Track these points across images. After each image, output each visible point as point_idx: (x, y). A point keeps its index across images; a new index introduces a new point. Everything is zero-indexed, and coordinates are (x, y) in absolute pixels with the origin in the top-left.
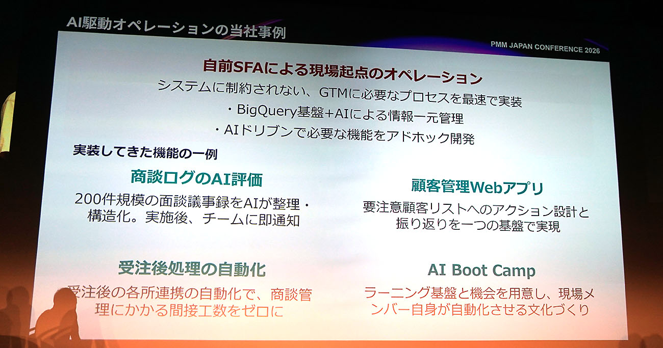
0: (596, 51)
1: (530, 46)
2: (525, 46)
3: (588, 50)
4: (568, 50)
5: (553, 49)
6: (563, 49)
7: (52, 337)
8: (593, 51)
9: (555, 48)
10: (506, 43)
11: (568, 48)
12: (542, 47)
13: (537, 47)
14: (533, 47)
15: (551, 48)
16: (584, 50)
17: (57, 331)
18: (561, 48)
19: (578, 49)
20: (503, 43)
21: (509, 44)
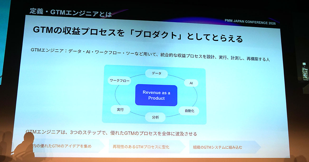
0: (274, 24)
1: (243, 21)
2: (241, 21)
3: (270, 23)
4: (261, 23)
5: (254, 23)
6: (259, 23)
7: (22, 156)
8: (272, 23)
9: (255, 22)
10: (232, 20)
11: (261, 22)
12: (249, 22)
13: (246, 22)
14: (245, 22)
15: (253, 22)
16: (268, 23)
17: (24, 153)
18: (258, 22)
19: (265, 23)
20: (230, 20)
21: (233, 20)
